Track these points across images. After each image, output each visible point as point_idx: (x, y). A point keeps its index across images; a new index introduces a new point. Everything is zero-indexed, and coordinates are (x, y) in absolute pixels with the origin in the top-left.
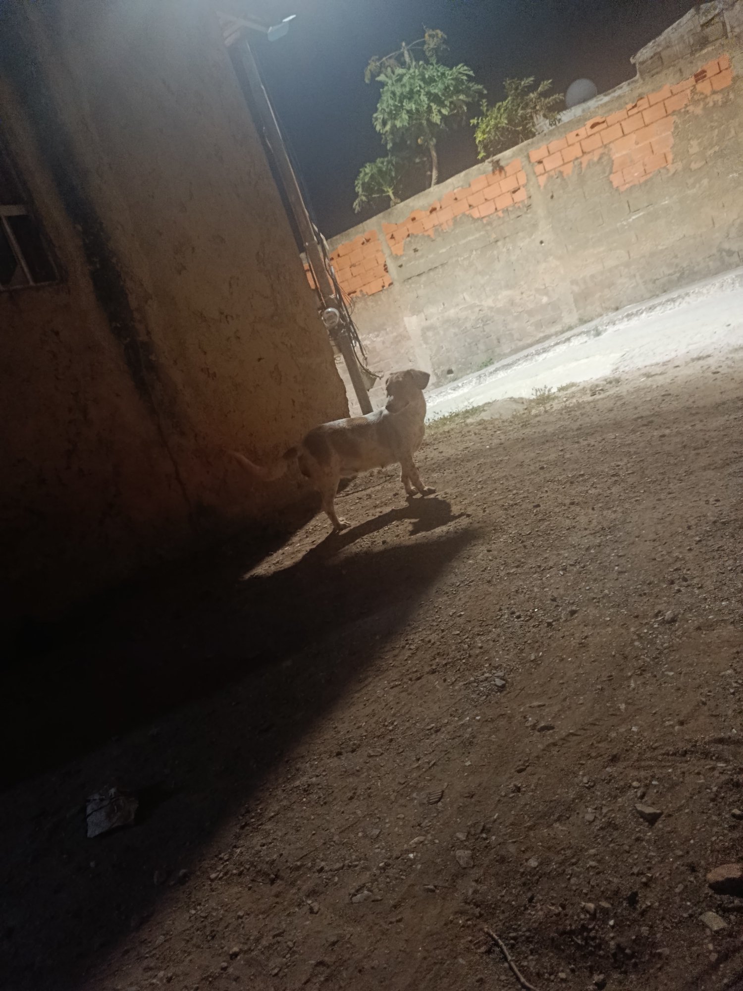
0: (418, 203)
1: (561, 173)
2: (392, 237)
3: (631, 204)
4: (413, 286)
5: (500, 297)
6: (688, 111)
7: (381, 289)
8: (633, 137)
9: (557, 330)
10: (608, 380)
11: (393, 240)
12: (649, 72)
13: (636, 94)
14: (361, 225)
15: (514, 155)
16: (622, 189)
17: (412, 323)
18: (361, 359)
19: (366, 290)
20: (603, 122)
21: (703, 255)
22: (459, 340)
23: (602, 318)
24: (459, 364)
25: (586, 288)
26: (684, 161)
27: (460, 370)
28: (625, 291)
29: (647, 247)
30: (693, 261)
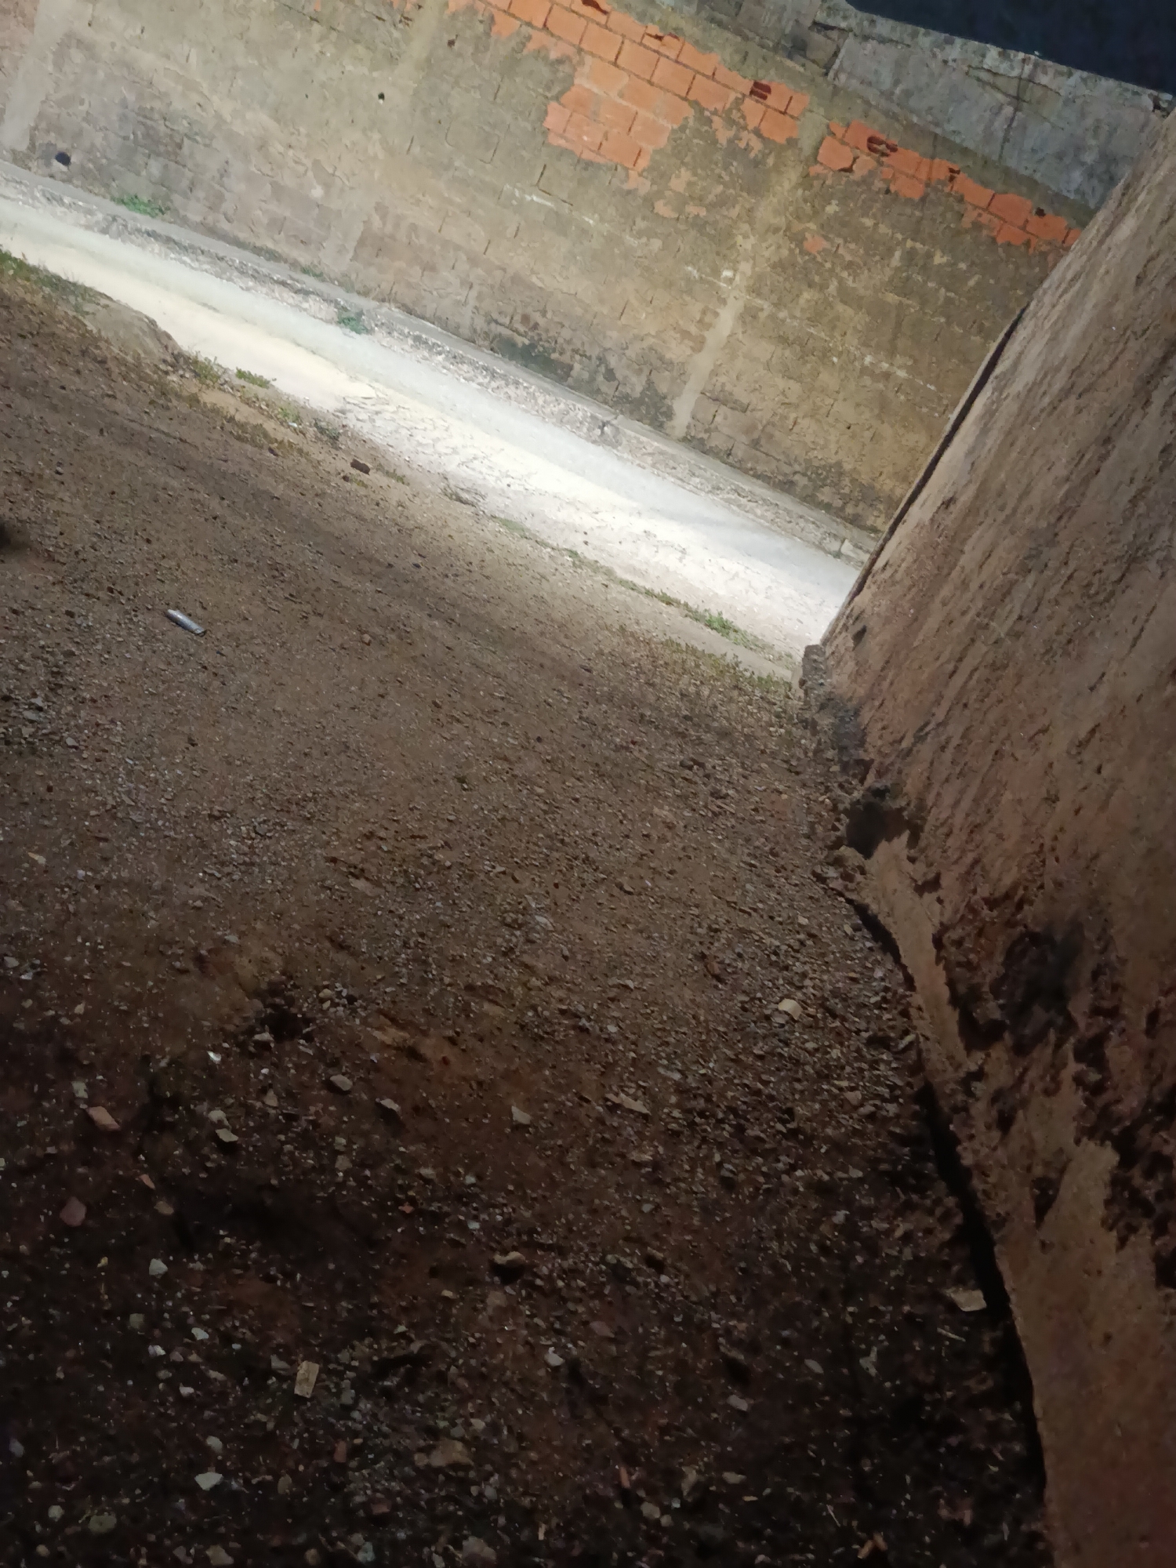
1: (492, 19)
3: (546, 173)
6: (711, 122)
8: (624, 80)
9: (301, 260)
12: (714, 8)
13: (675, 21)
16: (552, 139)
20: (605, 12)
21: (578, 344)
22: (123, 118)
23: (380, 307)
24: (90, 160)
25: (392, 237)
26: (655, 188)
27: (84, 173)
28: (440, 296)
29: (519, 261)
30: (560, 340)
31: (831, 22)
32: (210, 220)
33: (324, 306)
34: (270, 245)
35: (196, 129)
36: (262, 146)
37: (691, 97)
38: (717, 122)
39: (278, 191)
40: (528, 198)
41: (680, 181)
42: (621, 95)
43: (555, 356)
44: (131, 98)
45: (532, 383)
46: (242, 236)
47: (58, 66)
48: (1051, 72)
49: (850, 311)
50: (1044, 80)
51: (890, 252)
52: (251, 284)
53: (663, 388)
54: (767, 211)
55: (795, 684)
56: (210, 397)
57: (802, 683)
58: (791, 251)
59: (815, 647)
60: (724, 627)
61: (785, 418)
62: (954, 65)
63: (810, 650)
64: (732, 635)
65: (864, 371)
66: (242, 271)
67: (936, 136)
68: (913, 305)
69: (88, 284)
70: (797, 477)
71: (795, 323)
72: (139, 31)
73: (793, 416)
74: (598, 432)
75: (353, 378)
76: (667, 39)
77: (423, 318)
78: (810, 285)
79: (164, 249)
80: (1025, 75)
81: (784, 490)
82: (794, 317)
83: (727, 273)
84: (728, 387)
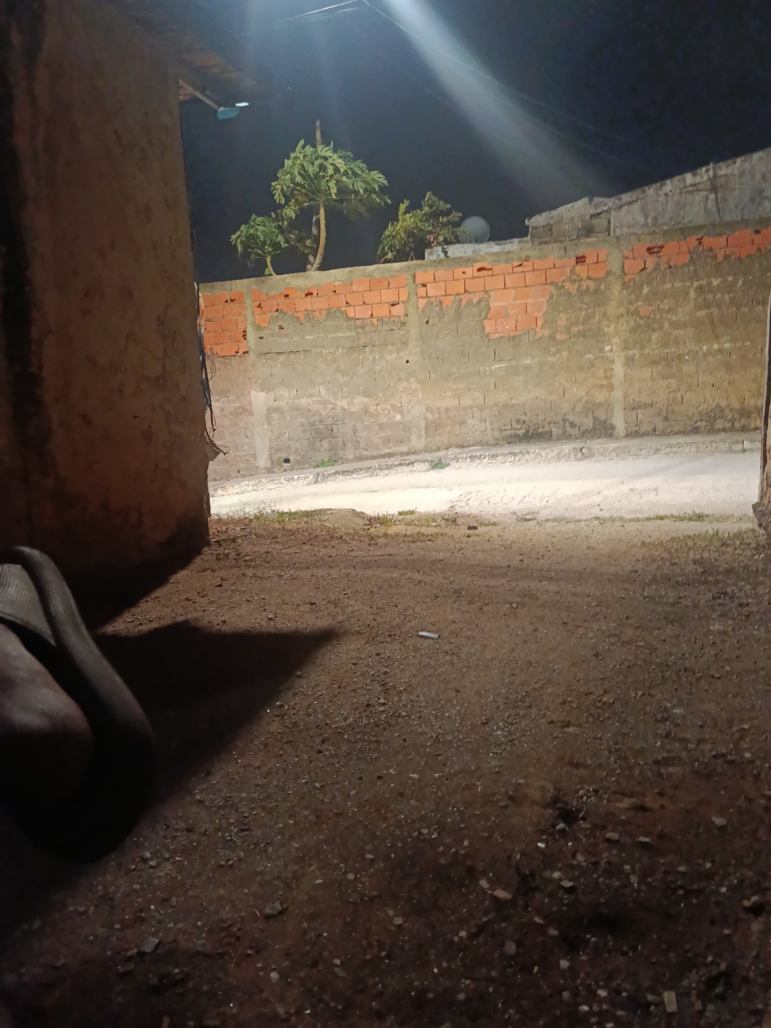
0: (293, 281)
1: (441, 302)
2: (260, 306)
3: (496, 353)
4: (269, 362)
5: (355, 401)
6: (564, 287)
7: (234, 354)
8: (513, 291)
9: (403, 450)
10: (445, 517)
11: (260, 308)
12: (540, 238)
13: (523, 255)
14: (229, 282)
15: (401, 270)
16: (493, 336)
17: (259, 399)
19: (217, 350)
20: (490, 269)
21: (549, 420)
22: (304, 431)
23: (448, 452)
24: (298, 456)
25: (440, 418)
26: (551, 330)
27: (298, 462)
28: (473, 432)
29: (502, 397)
30: (540, 422)
31: (599, 211)
32: (357, 454)
33: (423, 465)
34: (388, 451)
35: (335, 419)
36: (366, 411)
37: (548, 282)
38: (567, 285)
39: (381, 426)
40: (494, 368)
41: (562, 320)
42: (515, 300)
43: (540, 430)
44: (304, 421)
45: (535, 448)
46: (374, 453)
47: (269, 424)
48: (724, 167)
49: (682, 332)
50: (722, 172)
51: (687, 293)
52: (387, 472)
53: (603, 417)
54: (612, 309)
55: (756, 528)
56: (392, 530)
57: (760, 525)
58: (635, 320)
59: (757, 503)
60: (700, 517)
61: (675, 399)
62: (671, 193)
63: (755, 507)
64: (706, 519)
65: (705, 355)
66: (380, 468)
67: (681, 229)
68: (715, 311)
69: (320, 508)
70: (698, 424)
71: (656, 351)
72: (295, 392)
73: (679, 395)
74: (580, 454)
75: (451, 490)
76: (525, 264)
77: (470, 446)
78: (654, 330)
79: (344, 477)
80: (711, 176)
81: (695, 433)
82: (654, 349)
83: (608, 348)
84: (637, 399)
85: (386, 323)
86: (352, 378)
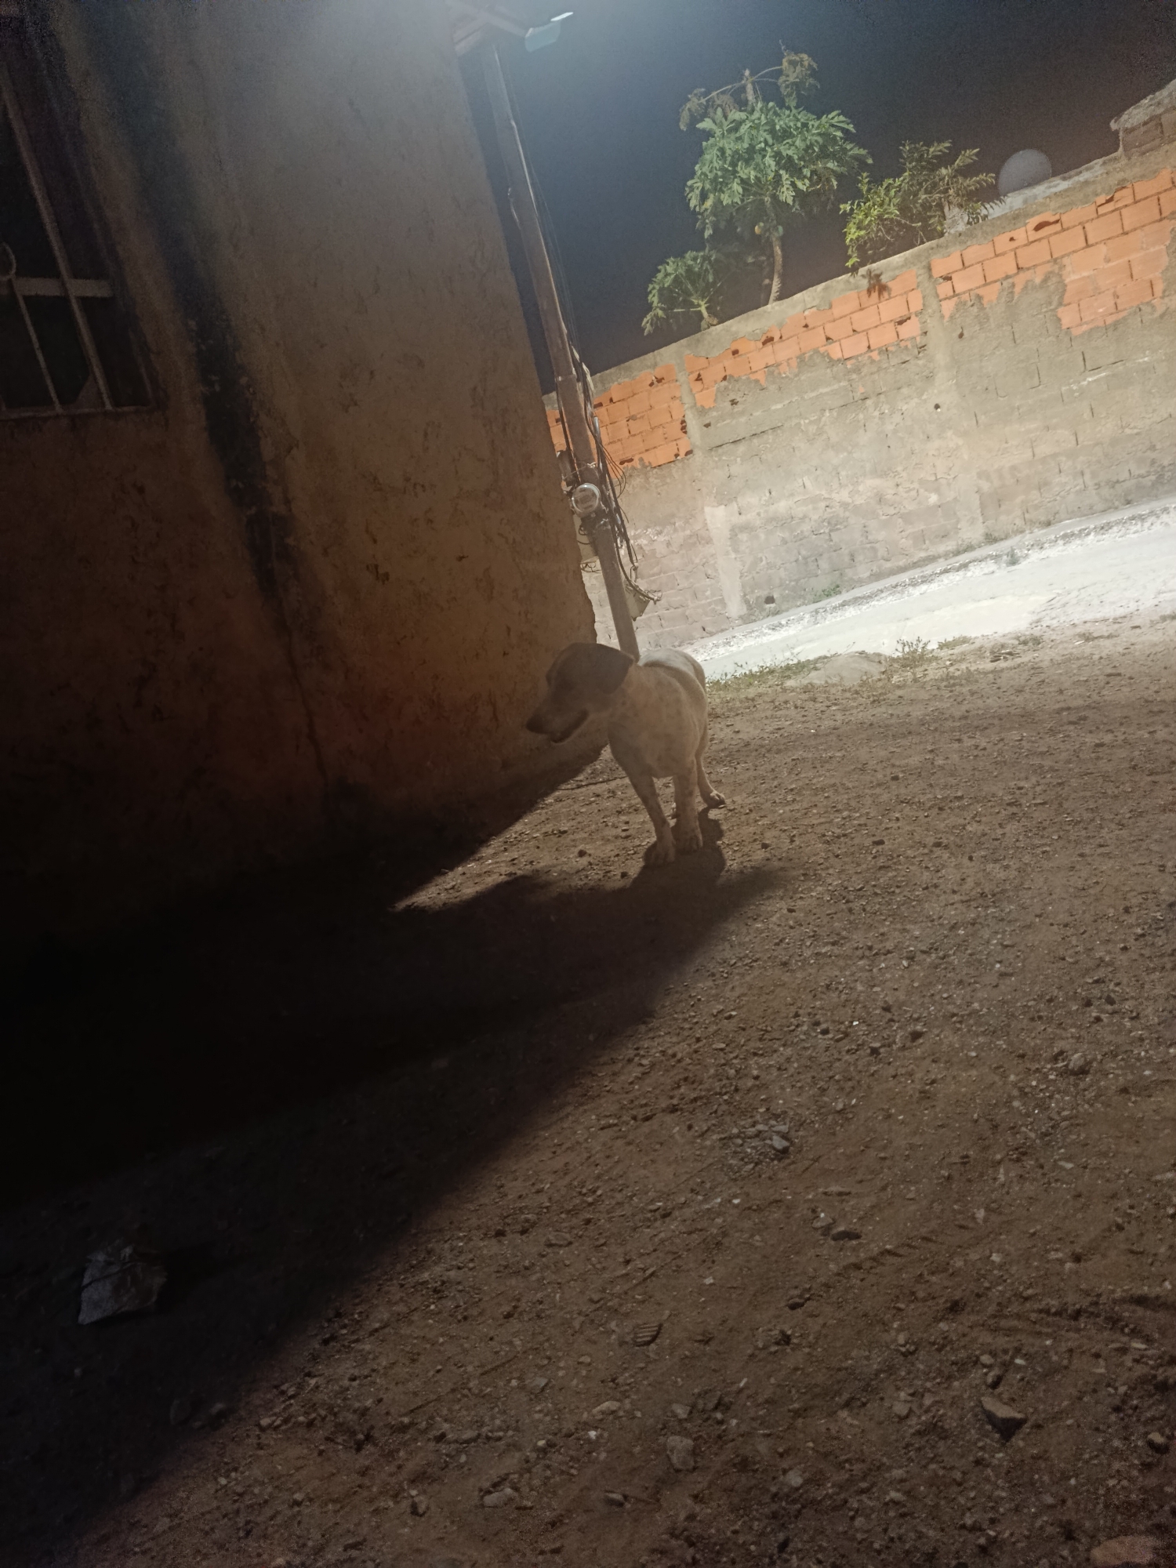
0: (745, 326)
1: (979, 298)
2: (699, 378)
3: (1087, 358)
4: (723, 458)
5: (861, 488)
7: (673, 458)
8: (1103, 249)
9: (949, 548)
10: (1022, 639)
11: (699, 383)
12: (1140, 146)
13: (1113, 180)
14: (650, 355)
15: (906, 264)
16: (1076, 332)
17: (717, 517)
18: (628, 568)
19: (648, 458)
20: (1057, 222)
22: (789, 550)
23: (1023, 537)
24: (784, 589)
25: (1003, 486)
27: (786, 599)
28: (1064, 497)
29: (1108, 428)
32: (875, 569)
33: (983, 564)
37: (1164, 215)
40: (1085, 383)
42: (1108, 260)
52: (924, 587)
66: (914, 583)
72: (768, 494)
75: (1033, 594)
77: (1061, 520)
79: (857, 607)
85: (893, 353)
86: (850, 453)
